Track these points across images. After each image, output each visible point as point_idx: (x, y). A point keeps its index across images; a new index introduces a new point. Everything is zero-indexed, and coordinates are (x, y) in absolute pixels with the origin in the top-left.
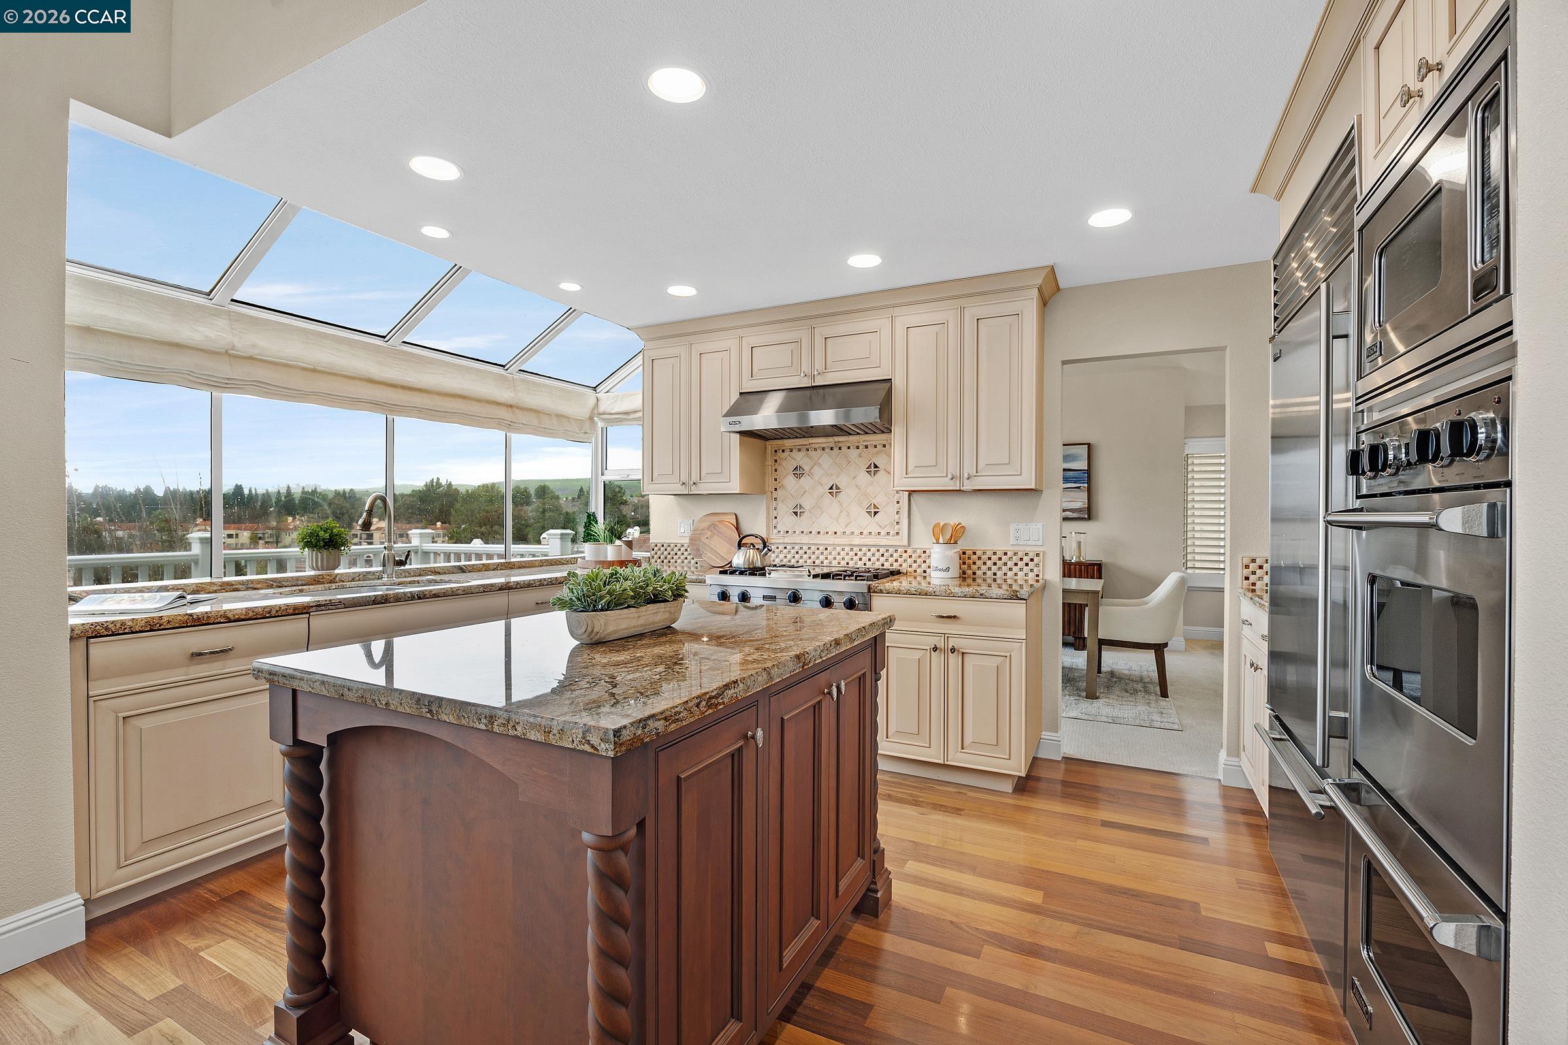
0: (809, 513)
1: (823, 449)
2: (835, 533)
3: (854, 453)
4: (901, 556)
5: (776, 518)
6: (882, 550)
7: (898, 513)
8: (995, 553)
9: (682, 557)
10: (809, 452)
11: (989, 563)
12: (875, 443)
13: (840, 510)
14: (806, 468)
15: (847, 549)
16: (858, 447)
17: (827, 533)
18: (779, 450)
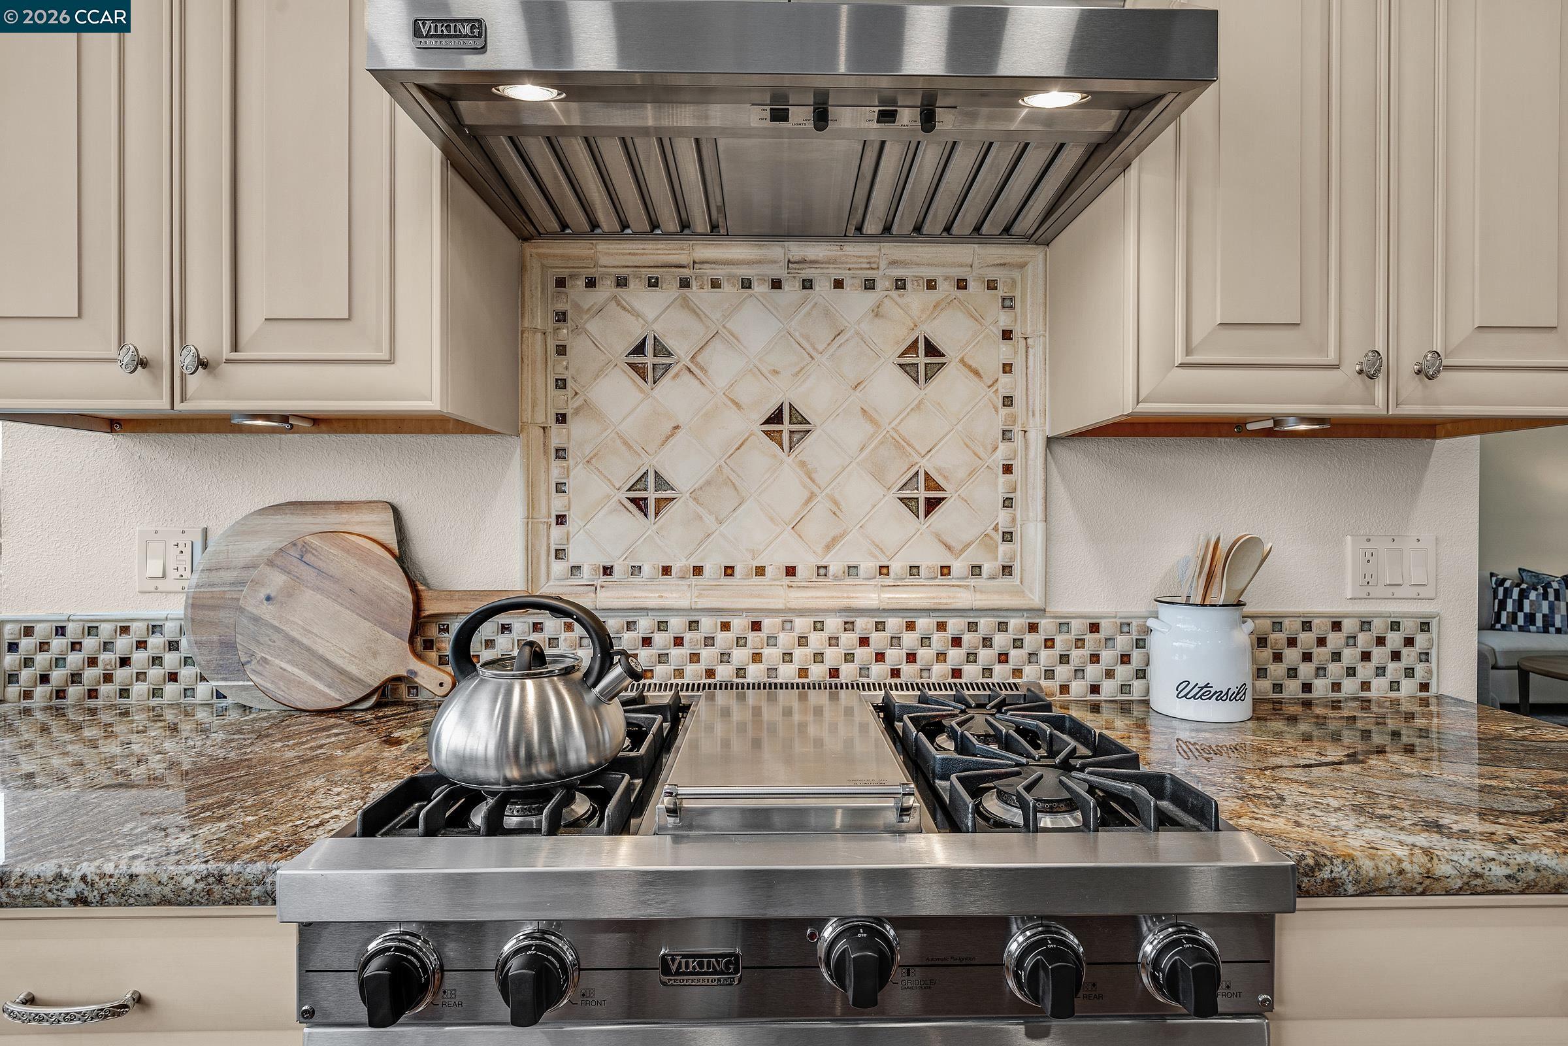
0: (691, 503)
1: (746, 284)
2: (791, 571)
3: (856, 302)
4: (1018, 643)
5: (561, 519)
6: (955, 625)
7: (1008, 503)
8: (1307, 626)
9: (155, 673)
10: (699, 294)
11: (1292, 656)
12: (929, 273)
13: (806, 494)
14: (681, 348)
15: (833, 624)
16: (870, 285)
17: (760, 571)
18: (573, 276)
